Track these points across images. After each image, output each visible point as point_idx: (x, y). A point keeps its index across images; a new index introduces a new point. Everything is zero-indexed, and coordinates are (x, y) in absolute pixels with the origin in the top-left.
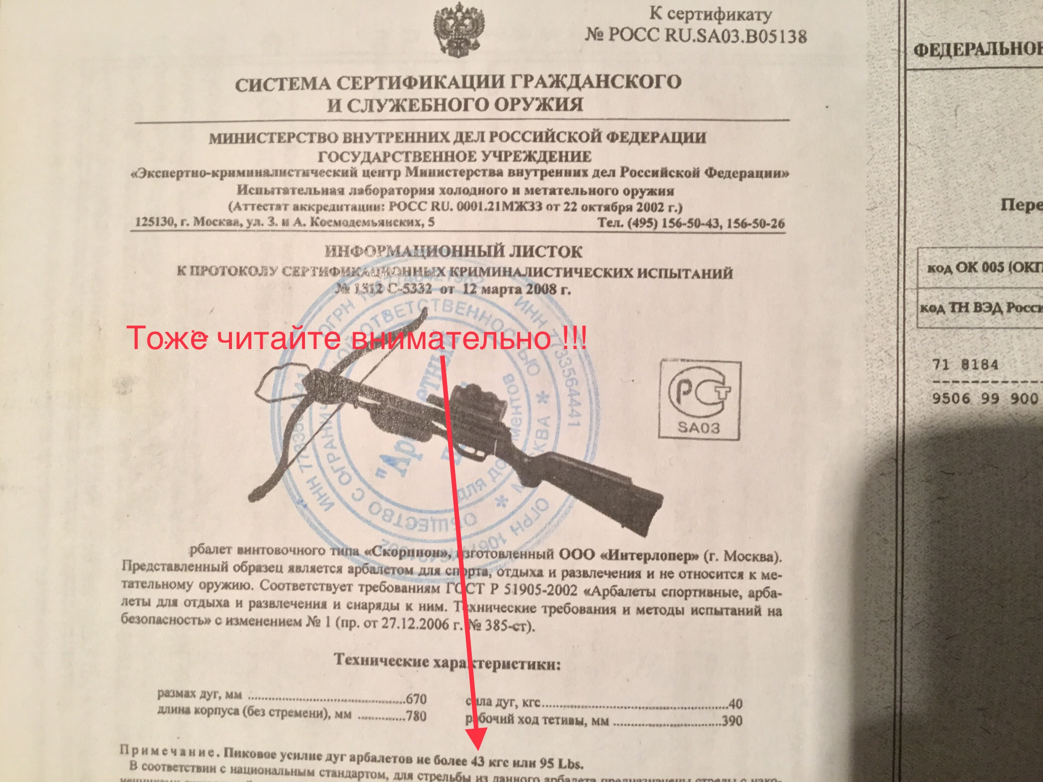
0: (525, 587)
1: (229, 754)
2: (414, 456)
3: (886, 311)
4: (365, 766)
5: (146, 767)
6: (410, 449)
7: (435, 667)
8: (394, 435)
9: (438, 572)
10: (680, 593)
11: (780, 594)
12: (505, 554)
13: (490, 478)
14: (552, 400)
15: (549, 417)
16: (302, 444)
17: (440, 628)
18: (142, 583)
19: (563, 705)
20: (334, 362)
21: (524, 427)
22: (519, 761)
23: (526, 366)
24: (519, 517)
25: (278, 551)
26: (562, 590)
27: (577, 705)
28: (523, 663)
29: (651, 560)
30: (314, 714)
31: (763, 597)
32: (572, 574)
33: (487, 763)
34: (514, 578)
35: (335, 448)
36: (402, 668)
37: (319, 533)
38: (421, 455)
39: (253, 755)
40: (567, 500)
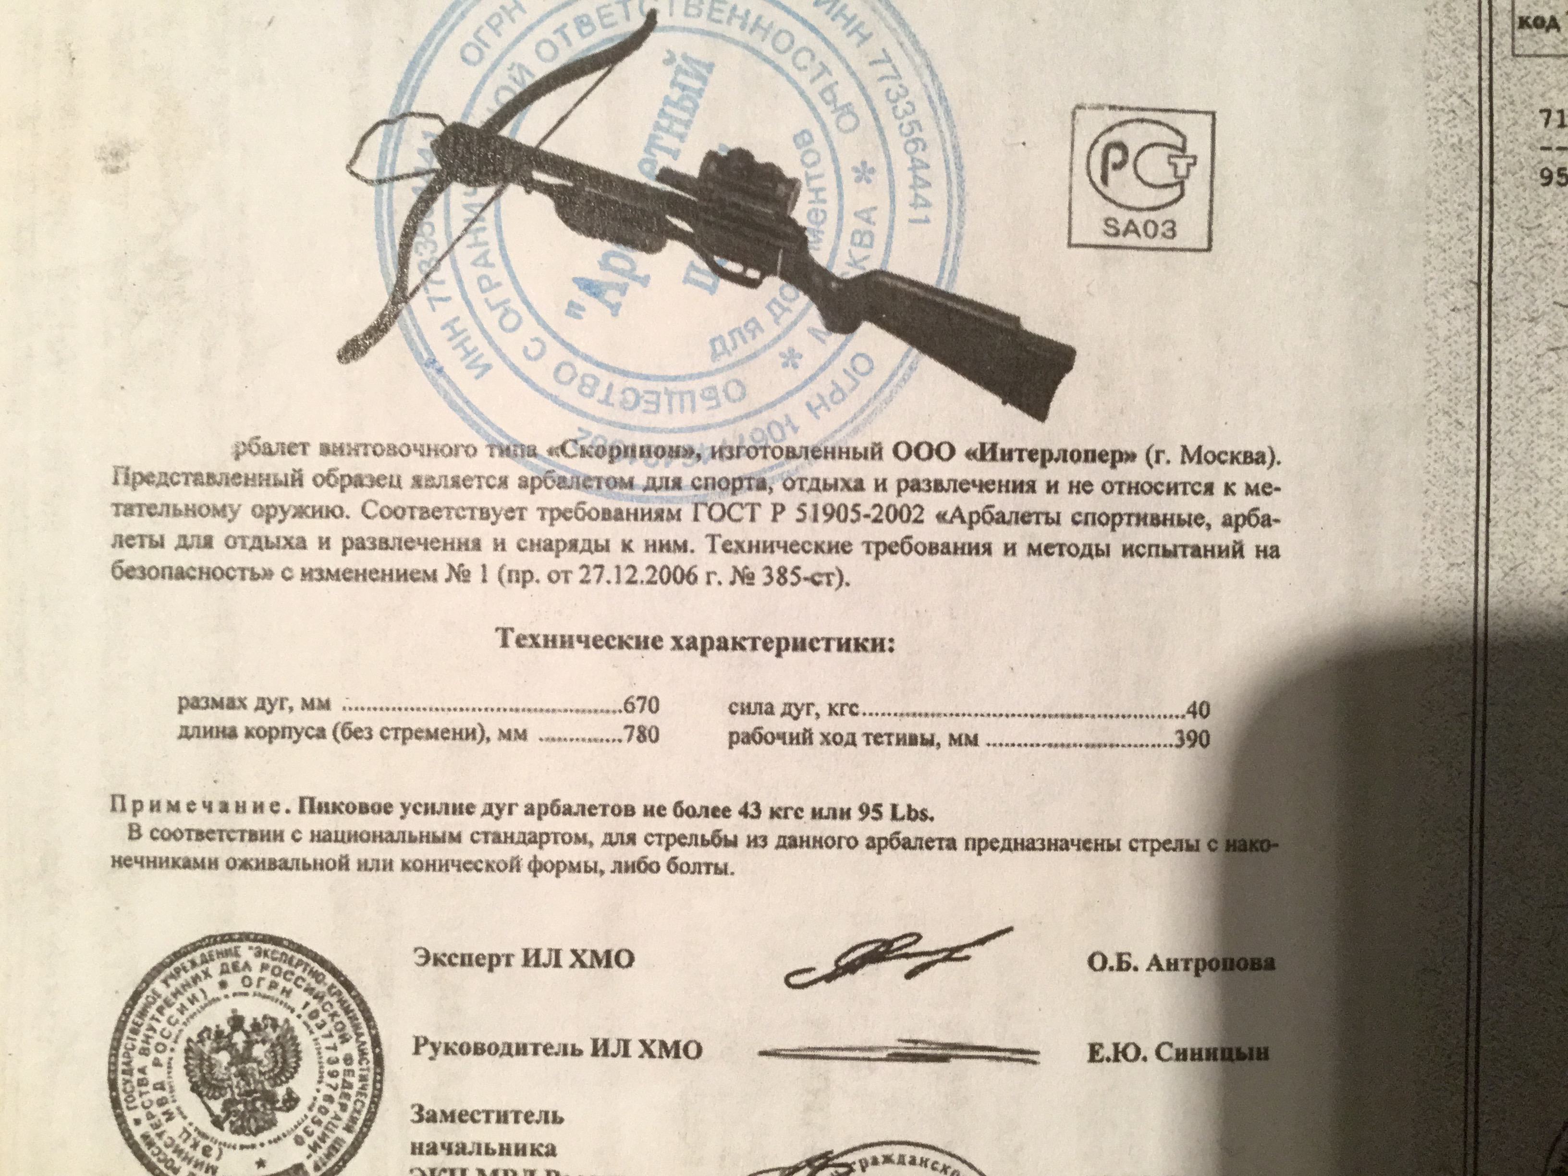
0: (833, 509)
1: (307, 808)
2: (636, 278)
3: (1459, 27)
4: (552, 823)
5: (159, 835)
6: (627, 266)
7: (674, 649)
8: (598, 241)
9: (677, 484)
10: (1104, 519)
11: (1277, 521)
12: (798, 452)
13: (771, 317)
14: (881, 177)
15: (875, 208)
16: (431, 259)
17: (681, 582)
18: (149, 508)
19: (899, 712)
20: (489, 109)
21: (829, 228)
22: (821, 810)
23: (834, 117)
24: (822, 385)
25: (393, 450)
26: (898, 514)
27: (923, 712)
28: (828, 641)
29: (1053, 462)
30: (460, 733)
31: (1247, 526)
32: (915, 486)
33: (766, 813)
34: (814, 494)
35: (492, 265)
36: (616, 652)
37: (465, 418)
38: (648, 277)
39: (351, 809)
40: (906, 355)
